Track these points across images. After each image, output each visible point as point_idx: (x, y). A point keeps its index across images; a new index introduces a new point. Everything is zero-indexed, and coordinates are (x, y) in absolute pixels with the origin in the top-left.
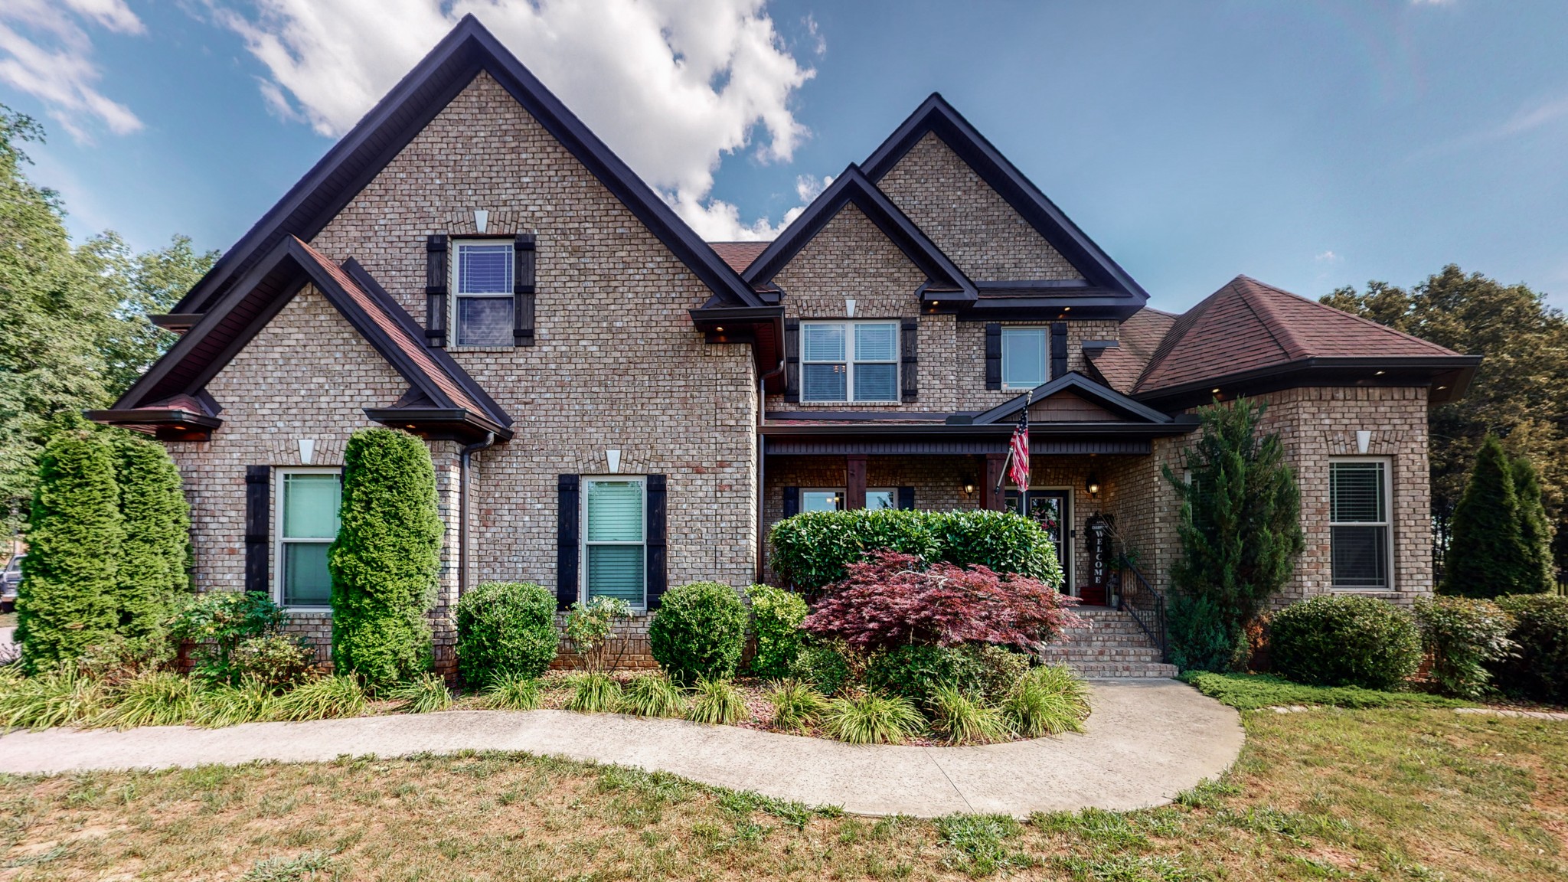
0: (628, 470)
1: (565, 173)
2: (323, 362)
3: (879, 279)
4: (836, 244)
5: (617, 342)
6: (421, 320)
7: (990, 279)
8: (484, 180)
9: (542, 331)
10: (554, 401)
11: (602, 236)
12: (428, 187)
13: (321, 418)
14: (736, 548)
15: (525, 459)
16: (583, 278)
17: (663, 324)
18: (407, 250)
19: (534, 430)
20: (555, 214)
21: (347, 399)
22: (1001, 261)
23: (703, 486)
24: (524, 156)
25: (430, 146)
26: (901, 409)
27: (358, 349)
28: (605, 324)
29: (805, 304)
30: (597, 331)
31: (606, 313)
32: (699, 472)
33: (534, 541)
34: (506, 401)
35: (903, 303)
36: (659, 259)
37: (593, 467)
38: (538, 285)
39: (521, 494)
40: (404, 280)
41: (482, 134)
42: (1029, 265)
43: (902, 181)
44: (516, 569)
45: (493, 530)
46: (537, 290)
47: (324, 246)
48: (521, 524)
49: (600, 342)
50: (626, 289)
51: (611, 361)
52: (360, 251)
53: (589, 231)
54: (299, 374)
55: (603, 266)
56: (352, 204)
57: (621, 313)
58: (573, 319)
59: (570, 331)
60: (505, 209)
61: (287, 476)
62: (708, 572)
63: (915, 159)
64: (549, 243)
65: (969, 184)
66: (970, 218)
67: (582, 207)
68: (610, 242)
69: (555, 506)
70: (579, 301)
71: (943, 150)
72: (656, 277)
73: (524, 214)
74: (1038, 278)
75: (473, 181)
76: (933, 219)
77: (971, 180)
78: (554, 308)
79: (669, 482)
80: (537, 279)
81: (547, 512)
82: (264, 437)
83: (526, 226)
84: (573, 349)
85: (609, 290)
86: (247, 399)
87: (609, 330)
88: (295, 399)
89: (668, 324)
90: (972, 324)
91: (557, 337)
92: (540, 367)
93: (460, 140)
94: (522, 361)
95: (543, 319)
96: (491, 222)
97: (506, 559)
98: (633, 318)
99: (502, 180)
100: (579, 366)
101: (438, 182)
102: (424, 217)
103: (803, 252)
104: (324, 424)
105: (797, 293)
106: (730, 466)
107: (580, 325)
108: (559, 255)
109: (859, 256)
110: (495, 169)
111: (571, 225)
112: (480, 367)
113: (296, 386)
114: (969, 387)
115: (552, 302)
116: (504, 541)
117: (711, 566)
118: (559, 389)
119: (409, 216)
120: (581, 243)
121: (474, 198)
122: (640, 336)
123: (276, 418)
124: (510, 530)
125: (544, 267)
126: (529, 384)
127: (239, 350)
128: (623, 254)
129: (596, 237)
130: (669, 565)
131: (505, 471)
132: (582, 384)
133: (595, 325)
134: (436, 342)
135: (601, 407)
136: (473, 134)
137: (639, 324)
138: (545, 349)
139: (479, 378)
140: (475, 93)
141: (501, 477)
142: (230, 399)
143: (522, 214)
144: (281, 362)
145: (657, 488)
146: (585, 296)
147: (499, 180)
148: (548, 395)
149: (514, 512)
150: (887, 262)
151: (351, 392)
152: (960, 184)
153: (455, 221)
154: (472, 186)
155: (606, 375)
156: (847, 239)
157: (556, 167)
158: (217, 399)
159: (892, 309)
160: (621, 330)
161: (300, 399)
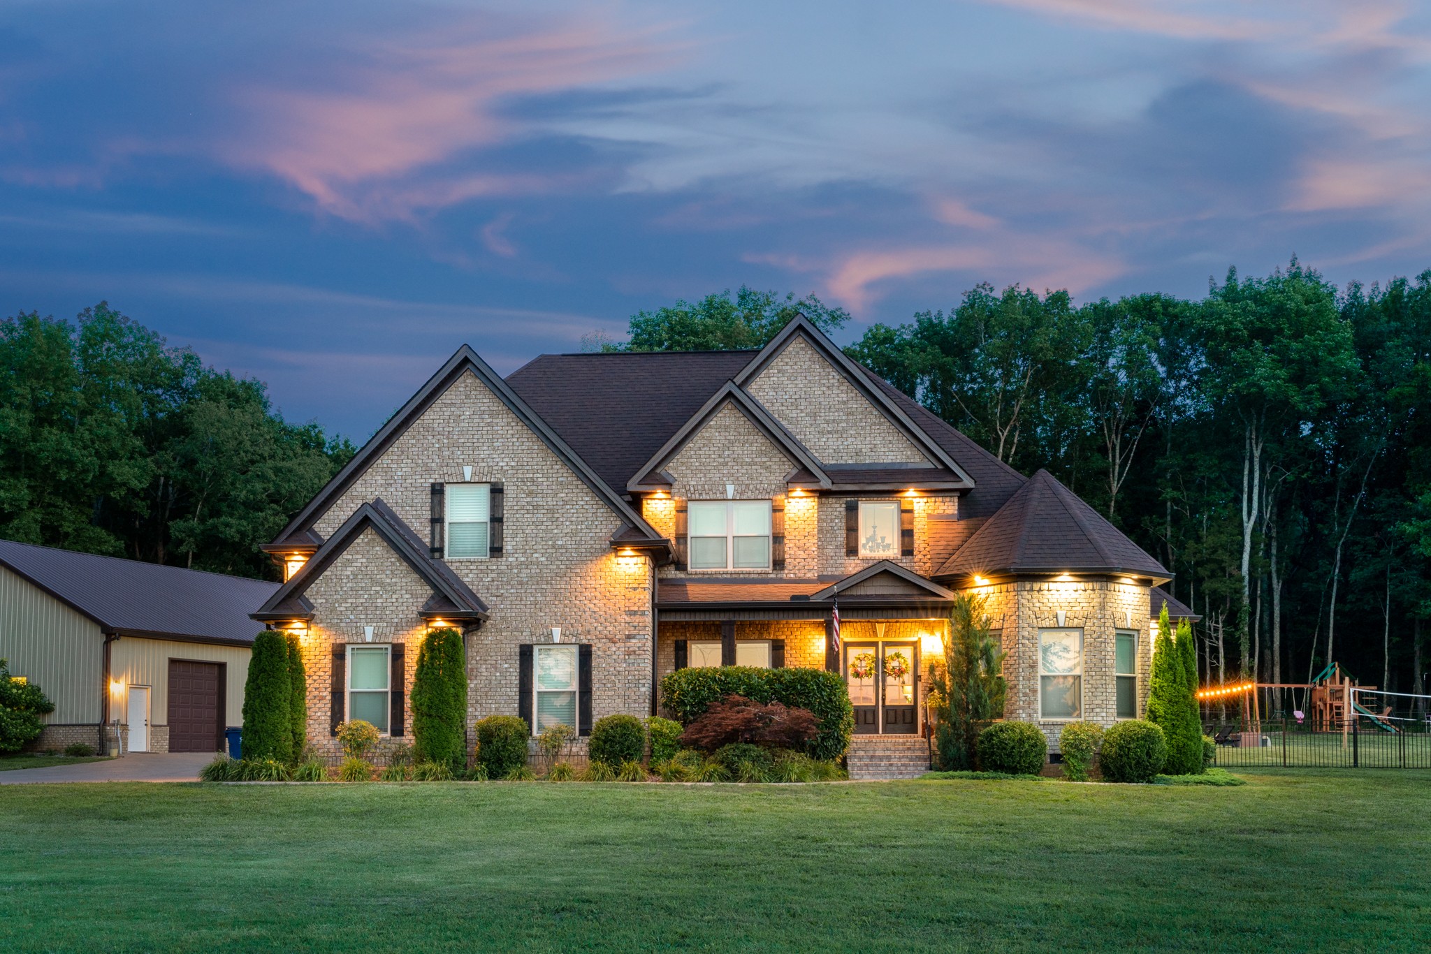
0: (566, 641)
1: (524, 440)
2: (378, 577)
3: (754, 467)
4: (718, 438)
5: (558, 555)
6: (427, 540)
7: (850, 462)
8: (468, 444)
9: (508, 547)
10: (516, 595)
11: (549, 483)
12: (430, 449)
13: (378, 613)
14: (638, 693)
15: (497, 634)
16: (536, 511)
17: (590, 542)
18: (417, 493)
19: (503, 614)
20: (517, 468)
21: (394, 600)
22: (859, 447)
23: (617, 651)
24: (496, 428)
25: (431, 421)
26: (772, 576)
27: (401, 568)
28: (550, 543)
29: (692, 489)
30: (545, 547)
31: (551, 535)
32: (614, 643)
33: (503, 690)
34: (484, 595)
35: (773, 487)
36: (587, 499)
37: (543, 640)
38: (506, 516)
39: (494, 658)
40: (414, 513)
41: (468, 413)
42: (883, 450)
43: (775, 379)
44: (491, 708)
45: (475, 682)
46: (505, 520)
47: (360, 490)
48: (494, 678)
49: (547, 555)
50: (565, 519)
51: (555, 567)
52: (385, 493)
53: (540, 480)
54: (364, 585)
55: (549, 503)
56: (379, 461)
57: (561, 535)
58: (529, 539)
59: (527, 547)
60: (483, 464)
61: (353, 649)
62: (620, 709)
63: (786, 360)
64: (513, 488)
65: (831, 381)
66: (833, 410)
67: (535, 463)
68: (554, 487)
69: (517, 666)
70: (533, 527)
71: (810, 352)
72: (585, 511)
73: (496, 468)
74: (889, 461)
75: (461, 445)
76: (802, 411)
77: (833, 378)
78: (516, 531)
79: (594, 649)
80: (505, 512)
81: (511, 670)
82: (342, 625)
83: (497, 476)
84: (529, 559)
85: (553, 520)
86: (330, 601)
87: (553, 546)
88: (361, 601)
89: (593, 542)
90: (834, 500)
91: (518, 551)
92: (506, 571)
93: (452, 417)
94: (494, 567)
95: (509, 539)
96: (474, 474)
97: (484, 702)
98: (570, 539)
99: (481, 444)
100: (533, 571)
101: (437, 445)
102: (428, 469)
103: (691, 445)
104: (379, 616)
105: (685, 479)
106: (634, 638)
107: (534, 543)
108: (520, 496)
109: (737, 448)
110: (476, 437)
111: (528, 476)
112: (466, 571)
113: (361, 592)
114: (832, 554)
115: (515, 527)
116: (482, 690)
117: (621, 705)
118: (520, 587)
119: (417, 469)
120: (535, 488)
121: (462, 457)
122: (574, 551)
123: (349, 613)
124: (486, 682)
125: (509, 504)
126: (500, 583)
127: (326, 570)
128: (563, 495)
129: (545, 483)
130: (594, 705)
131: (484, 642)
132: (535, 583)
133: (544, 543)
134: (437, 555)
135: (548, 599)
136: (462, 413)
137: (573, 543)
138: (510, 559)
139: (466, 579)
140: (463, 385)
141: (481, 646)
142: (319, 601)
143: (495, 468)
144: (351, 577)
145: (585, 655)
146: (537, 523)
147: (479, 445)
148: (512, 591)
149: (490, 670)
150: (761, 453)
151: (397, 596)
152: (825, 381)
153: (449, 473)
154: (461, 449)
155: (552, 577)
156: (727, 434)
157: (517, 436)
158: (312, 601)
159: (764, 492)
160: (562, 547)
161: (364, 601)
